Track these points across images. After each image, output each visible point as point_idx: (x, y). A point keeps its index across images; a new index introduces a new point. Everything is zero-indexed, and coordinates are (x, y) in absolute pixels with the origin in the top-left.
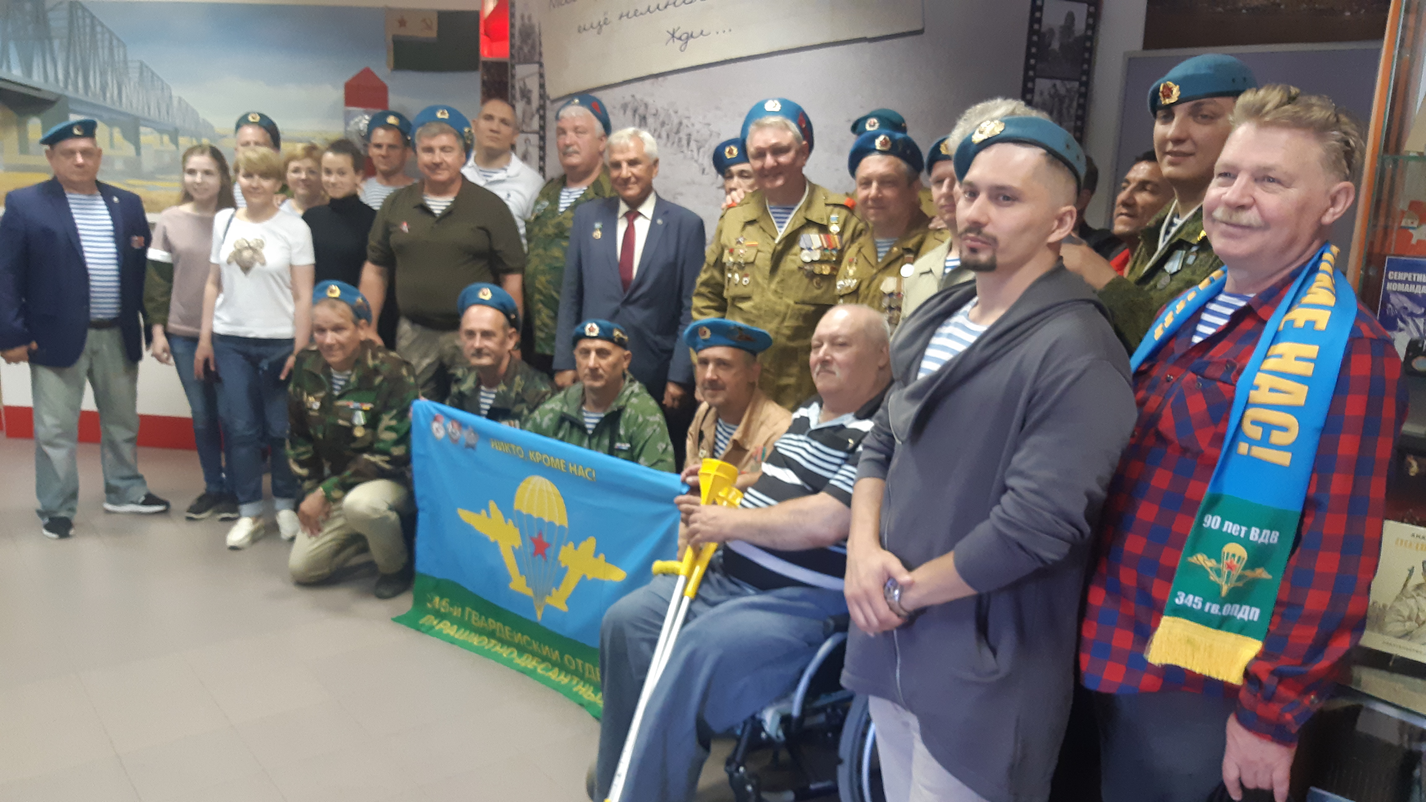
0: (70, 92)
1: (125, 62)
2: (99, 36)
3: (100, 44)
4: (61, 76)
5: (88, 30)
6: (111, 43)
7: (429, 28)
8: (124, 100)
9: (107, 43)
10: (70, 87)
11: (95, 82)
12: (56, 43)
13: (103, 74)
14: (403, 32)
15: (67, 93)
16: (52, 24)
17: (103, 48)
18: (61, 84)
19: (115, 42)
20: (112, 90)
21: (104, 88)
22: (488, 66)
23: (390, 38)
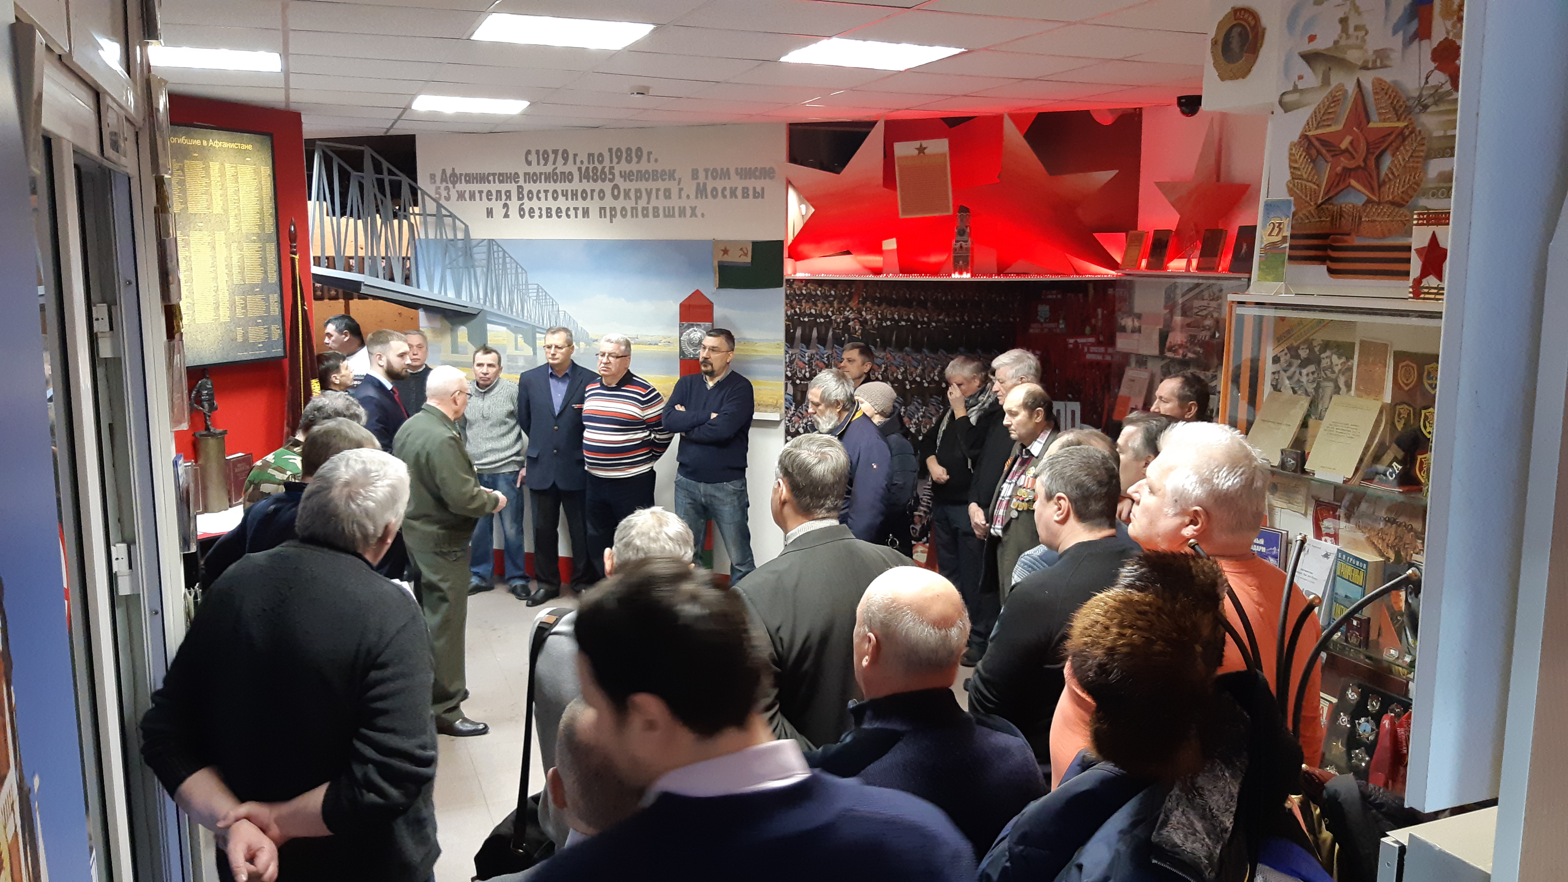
0: (487, 307)
1: (527, 284)
2: (508, 266)
3: (509, 271)
4: (481, 296)
5: (501, 261)
6: (517, 271)
7: (746, 255)
8: (526, 314)
9: (514, 271)
10: (488, 304)
11: (505, 298)
12: (479, 271)
13: (511, 293)
14: (727, 259)
15: (486, 308)
16: (476, 256)
17: (511, 274)
18: (482, 301)
19: (520, 270)
20: (517, 305)
21: (511, 305)
22: (790, 283)
23: (716, 264)
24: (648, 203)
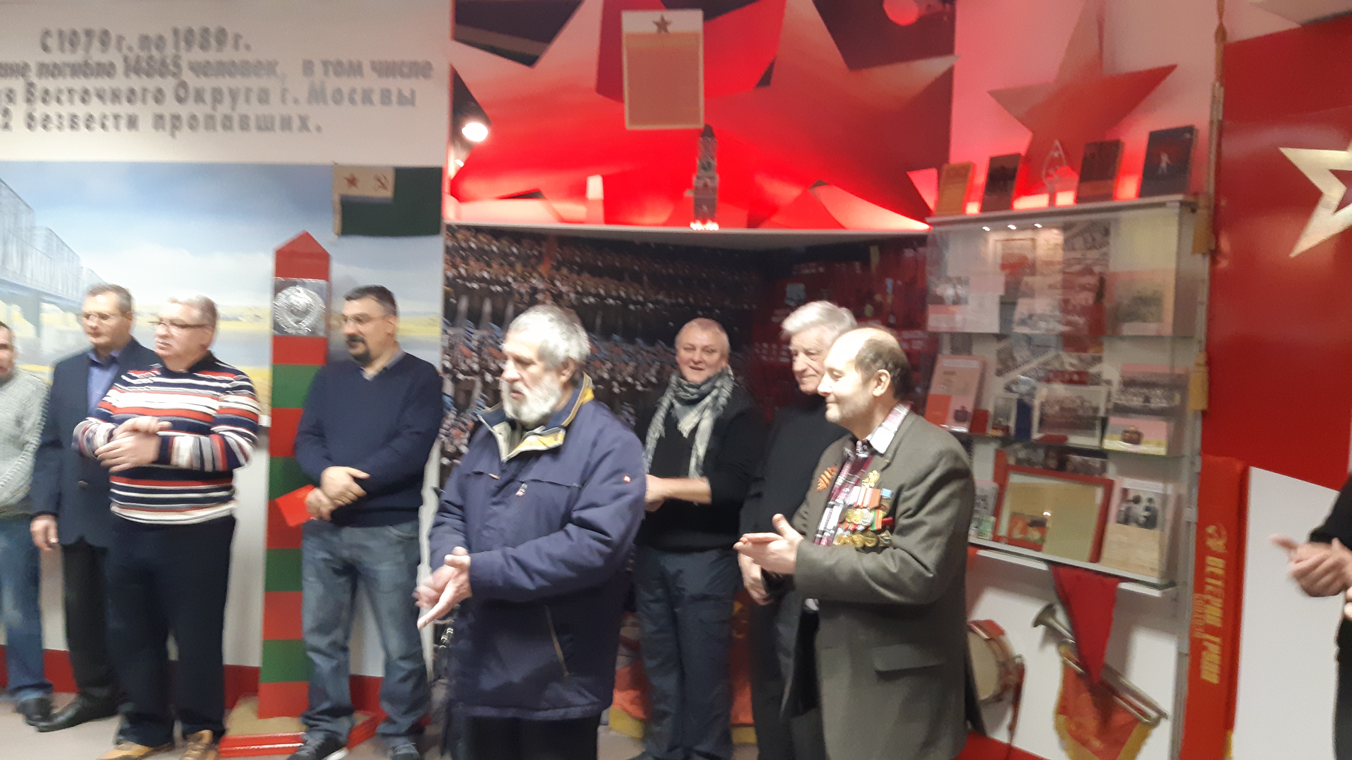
1: (32, 229)
2: (5, 201)
3: (5, 210)
6: (17, 209)
7: (383, 186)
8: (28, 272)
9: (13, 210)
13: (5, 242)
14: (355, 192)
17: (9, 214)
19: (22, 208)
20: (15, 261)
21: (5, 260)
22: (453, 230)
23: (337, 199)
24: (233, 108)
